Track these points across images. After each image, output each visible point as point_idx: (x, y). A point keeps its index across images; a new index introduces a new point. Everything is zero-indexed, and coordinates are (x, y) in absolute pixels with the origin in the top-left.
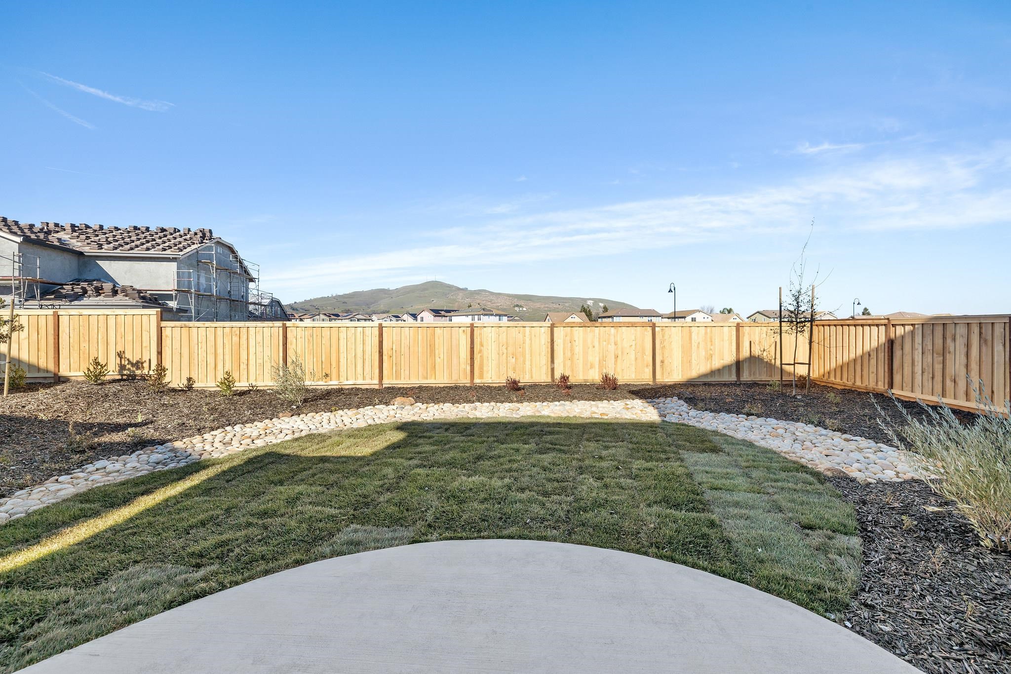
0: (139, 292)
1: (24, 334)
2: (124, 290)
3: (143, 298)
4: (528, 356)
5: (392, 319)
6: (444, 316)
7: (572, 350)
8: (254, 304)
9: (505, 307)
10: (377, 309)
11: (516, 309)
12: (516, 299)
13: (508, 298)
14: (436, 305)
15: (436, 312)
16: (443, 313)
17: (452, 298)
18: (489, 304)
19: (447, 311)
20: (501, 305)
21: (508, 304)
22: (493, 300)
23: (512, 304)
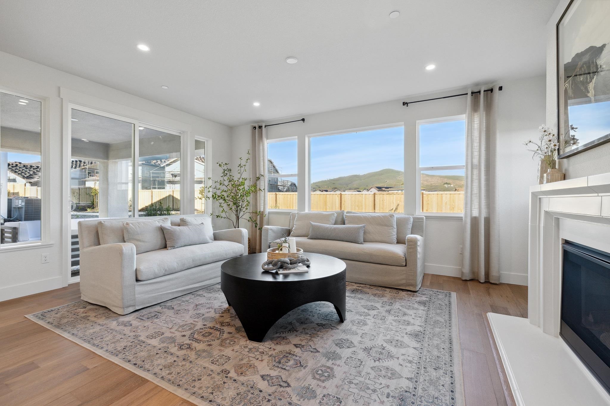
6: (384, 191)
8: (280, 185)
9: (437, 184)
10: (352, 187)
11: (445, 186)
12: (446, 179)
13: (440, 178)
14: (380, 184)
15: (380, 189)
16: (384, 189)
17: (399, 179)
18: (426, 182)
19: (386, 188)
20: (434, 183)
21: (439, 182)
22: (428, 180)
23: (442, 183)
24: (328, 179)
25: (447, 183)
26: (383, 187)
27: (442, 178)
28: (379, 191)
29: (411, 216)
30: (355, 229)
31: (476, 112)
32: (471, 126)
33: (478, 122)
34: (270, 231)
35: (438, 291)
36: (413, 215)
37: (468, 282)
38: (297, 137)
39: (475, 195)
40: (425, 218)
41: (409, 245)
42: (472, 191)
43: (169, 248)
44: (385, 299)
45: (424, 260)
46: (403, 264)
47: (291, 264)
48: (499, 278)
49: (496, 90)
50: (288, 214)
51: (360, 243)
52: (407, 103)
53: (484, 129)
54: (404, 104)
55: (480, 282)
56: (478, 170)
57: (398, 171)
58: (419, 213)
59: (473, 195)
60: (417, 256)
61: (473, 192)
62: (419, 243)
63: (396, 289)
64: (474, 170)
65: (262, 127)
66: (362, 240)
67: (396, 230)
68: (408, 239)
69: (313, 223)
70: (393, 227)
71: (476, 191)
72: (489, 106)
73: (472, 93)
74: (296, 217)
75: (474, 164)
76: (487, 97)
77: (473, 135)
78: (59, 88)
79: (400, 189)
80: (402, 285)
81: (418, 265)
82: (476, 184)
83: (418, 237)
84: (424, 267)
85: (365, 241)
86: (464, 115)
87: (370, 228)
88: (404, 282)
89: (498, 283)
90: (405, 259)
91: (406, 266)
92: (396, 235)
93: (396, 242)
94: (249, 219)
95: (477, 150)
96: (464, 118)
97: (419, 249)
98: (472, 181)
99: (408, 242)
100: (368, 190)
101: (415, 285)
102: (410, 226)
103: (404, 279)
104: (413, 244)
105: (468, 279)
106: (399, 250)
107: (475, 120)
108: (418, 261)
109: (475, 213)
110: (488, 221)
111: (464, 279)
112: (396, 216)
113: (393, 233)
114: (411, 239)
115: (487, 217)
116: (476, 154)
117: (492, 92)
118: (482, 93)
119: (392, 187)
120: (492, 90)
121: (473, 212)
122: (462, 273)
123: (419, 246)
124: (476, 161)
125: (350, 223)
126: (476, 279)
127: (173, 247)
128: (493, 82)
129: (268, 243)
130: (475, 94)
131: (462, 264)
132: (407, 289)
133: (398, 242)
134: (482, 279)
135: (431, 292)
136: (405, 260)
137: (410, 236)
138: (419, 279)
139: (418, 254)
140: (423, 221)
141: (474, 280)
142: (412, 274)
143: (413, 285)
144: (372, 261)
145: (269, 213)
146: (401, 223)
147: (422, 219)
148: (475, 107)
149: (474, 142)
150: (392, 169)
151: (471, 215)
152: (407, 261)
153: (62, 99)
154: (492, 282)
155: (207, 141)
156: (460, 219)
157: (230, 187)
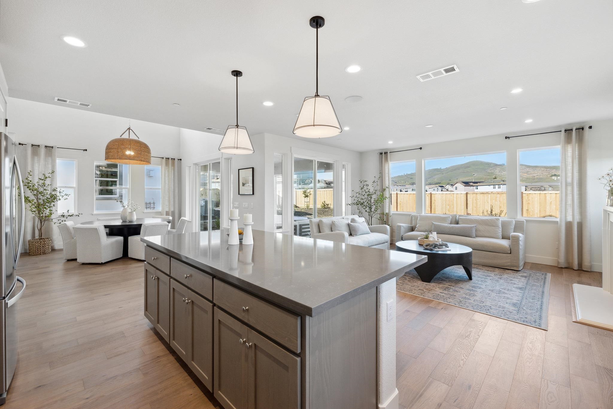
0: (325, 181)
1: (311, 195)
2: (321, 181)
3: (326, 183)
4: (455, 205)
5: (438, 188)
6: (472, 186)
7: (476, 204)
9: (541, 177)
10: (432, 182)
11: (553, 178)
12: (554, 170)
13: (546, 169)
14: (466, 178)
15: (467, 184)
16: (471, 184)
17: (490, 172)
18: (526, 174)
19: (474, 183)
20: (537, 175)
21: (545, 174)
22: (529, 172)
23: (549, 175)
24: (405, 174)
25: (555, 175)
26: (471, 182)
27: (548, 169)
28: (465, 186)
29: (513, 220)
30: (468, 227)
31: (569, 144)
32: (565, 155)
33: (571, 151)
34: (402, 227)
35: (536, 272)
36: (515, 219)
37: (564, 270)
38: (415, 160)
39: (569, 205)
40: (525, 221)
41: (513, 240)
42: (566, 203)
43: (354, 235)
44: (496, 273)
45: (525, 252)
46: (508, 252)
47: (440, 246)
48: (591, 267)
49: (586, 129)
50: (410, 215)
51: (473, 237)
52: (509, 137)
53: (577, 157)
54: (506, 138)
55: (574, 270)
56: (571, 187)
57: (488, 162)
58: (519, 218)
59: (568, 205)
60: (519, 247)
61: (568, 203)
62: (521, 239)
63: (504, 268)
64: (568, 187)
65: (387, 153)
66: (475, 236)
67: (501, 229)
68: (512, 236)
69: (435, 223)
70: (499, 227)
71: (570, 202)
72: (580, 140)
73: (566, 130)
74: (419, 218)
75: (568, 182)
76: (579, 132)
77: (567, 161)
78: (291, 147)
79: (491, 184)
80: (507, 266)
81: (520, 253)
82: (570, 198)
83: (520, 235)
84: (525, 257)
85: (477, 236)
86: (559, 146)
87: (481, 228)
88: (509, 264)
89: (589, 271)
90: (509, 248)
91: (511, 253)
92: (501, 233)
93: (501, 238)
94: (379, 218)
95: (570, 172)
96: (559, 147)
97: (521, 243)
98: (566, 195)
99: (512, 237)
100: (452, 185)
101: (518, 267)
102: (513, 227)
103: (509, 262)
104: (516, 240)
105: (563, 267)
106: (505, 243)
107: (569, 150)
108: (520, 250)
109: (570, 219)
110: (581, 226)
111: (559, 267)
112: (501, 219)
113: (499, 231)
114: (514, 236)
115: (580, 222)
116: (570, 175)
117: (583, 130)
118: (574, 130)
119: (481, 182)
120: (583, 129)
121: (567, 218)
122: (558, 263)
123: (520, 240)
124: (569, 180)
125: (464, 223)
126: (571, 267)
127: (356, 235)
128: (583, 122)
129: (401, 235)
130: (568, 131)
131: (558, 257)
132: (511, 269)
133: (503, 238)
134: (576, 267)
135: (531, 272)
136: (510, 250)
137: (513, 234)
138: (521, 263)
139: (520, 246)
140: (524, 224)
141: (569, 268)
142: (516, 259)
143: (516, 266)
144: (484, 249)
145: (393, 214)
146: (505, 225)
147: (523, 222)
148: (568, 140)
149: (568, 166)
150: (480, 161)
151: (566, 220)
152: (511, 250)
153: (292, 153)
154: (585, 270)
155: (347, 164)
156: (556, 223)
157: (366, 196)
